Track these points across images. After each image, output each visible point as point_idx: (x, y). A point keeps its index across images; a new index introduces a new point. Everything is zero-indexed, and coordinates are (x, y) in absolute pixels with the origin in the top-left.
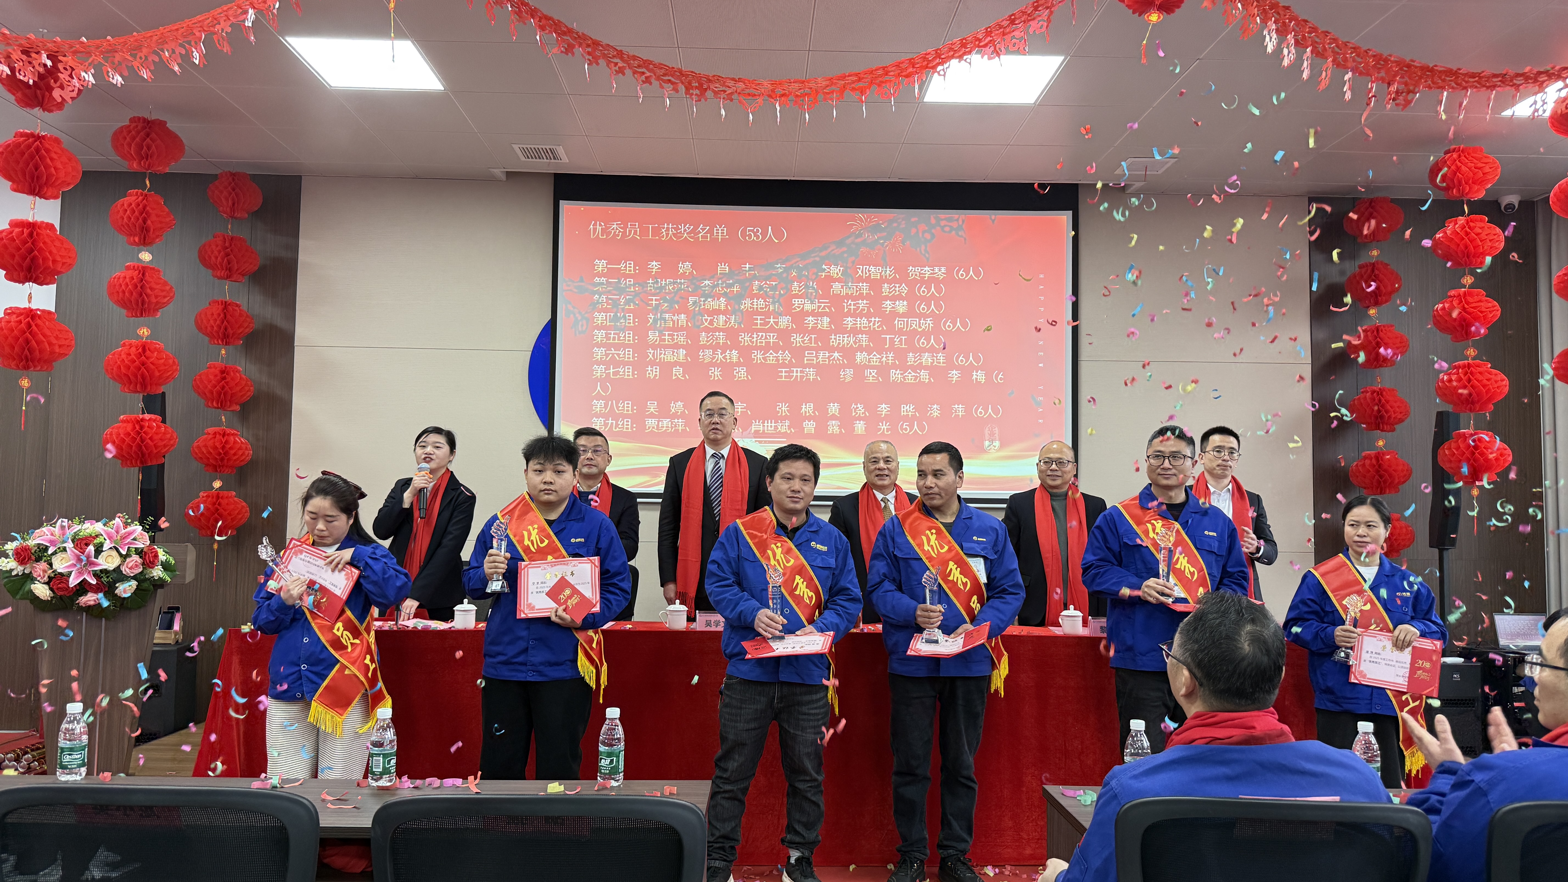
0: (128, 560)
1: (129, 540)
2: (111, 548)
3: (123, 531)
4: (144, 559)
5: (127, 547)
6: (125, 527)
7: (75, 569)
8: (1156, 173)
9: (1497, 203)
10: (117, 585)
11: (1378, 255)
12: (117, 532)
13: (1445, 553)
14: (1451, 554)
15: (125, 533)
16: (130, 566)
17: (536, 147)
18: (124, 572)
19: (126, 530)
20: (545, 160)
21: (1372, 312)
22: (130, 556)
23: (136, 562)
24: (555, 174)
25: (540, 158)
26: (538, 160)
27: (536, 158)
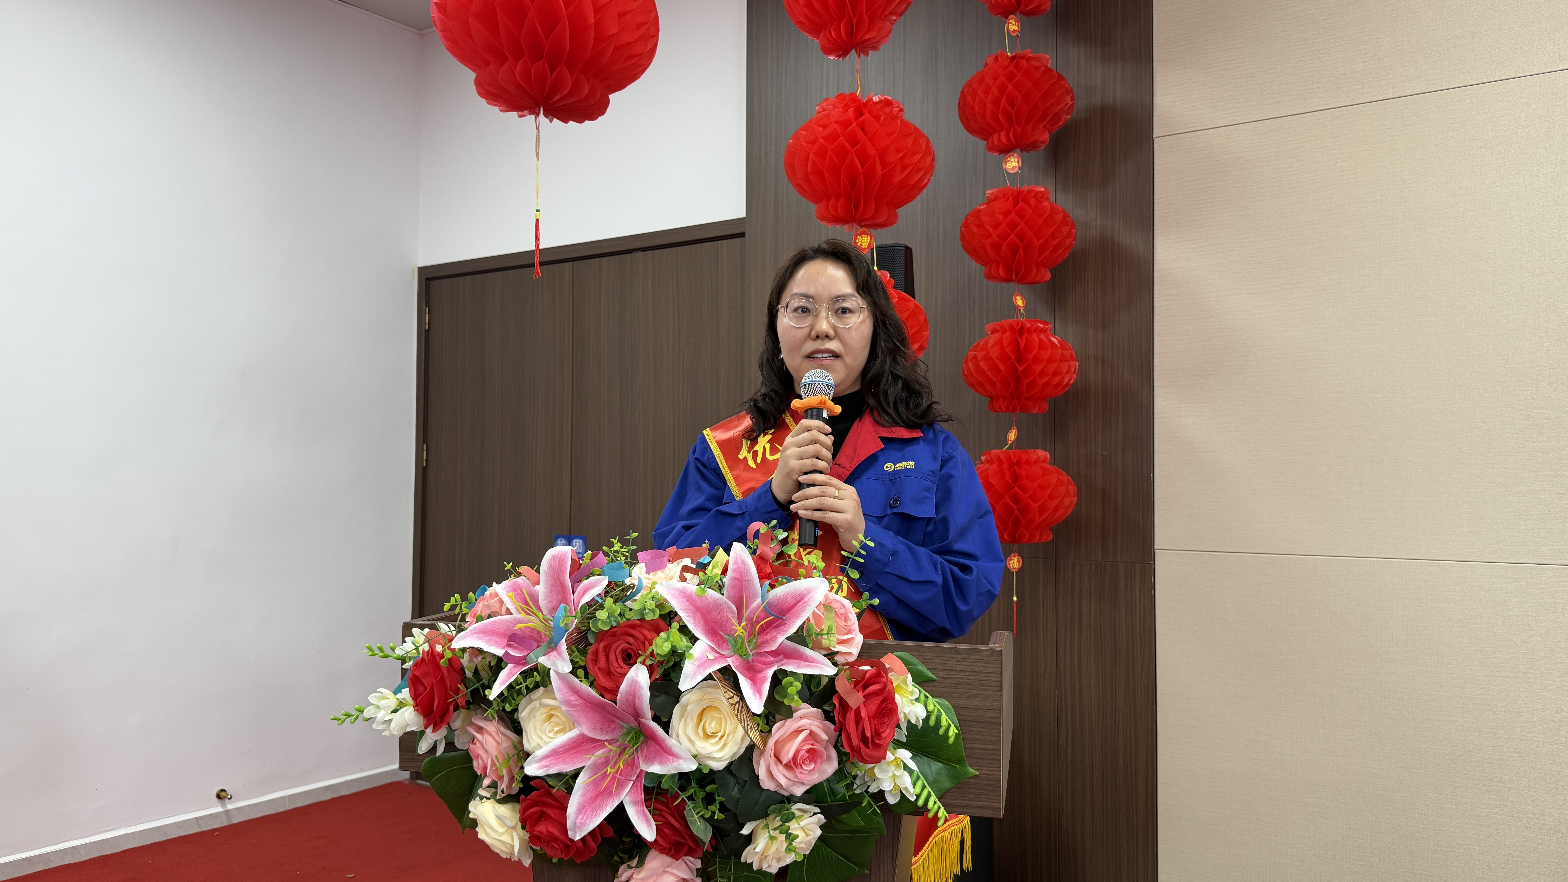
0: (780, 730)
1: (780, 639)
2: (710, 677)
3: (761, 599)
4: (841, 729)
5: (770, 673)
6: (767, 581)
7: (589, 760)
10: (745, 831)
12: (739, 605)
15: (767, 609)
16: (788, 754)
18: (766, 784)
19: (772, 593)
22: (789, 713)
23: (812, 734)
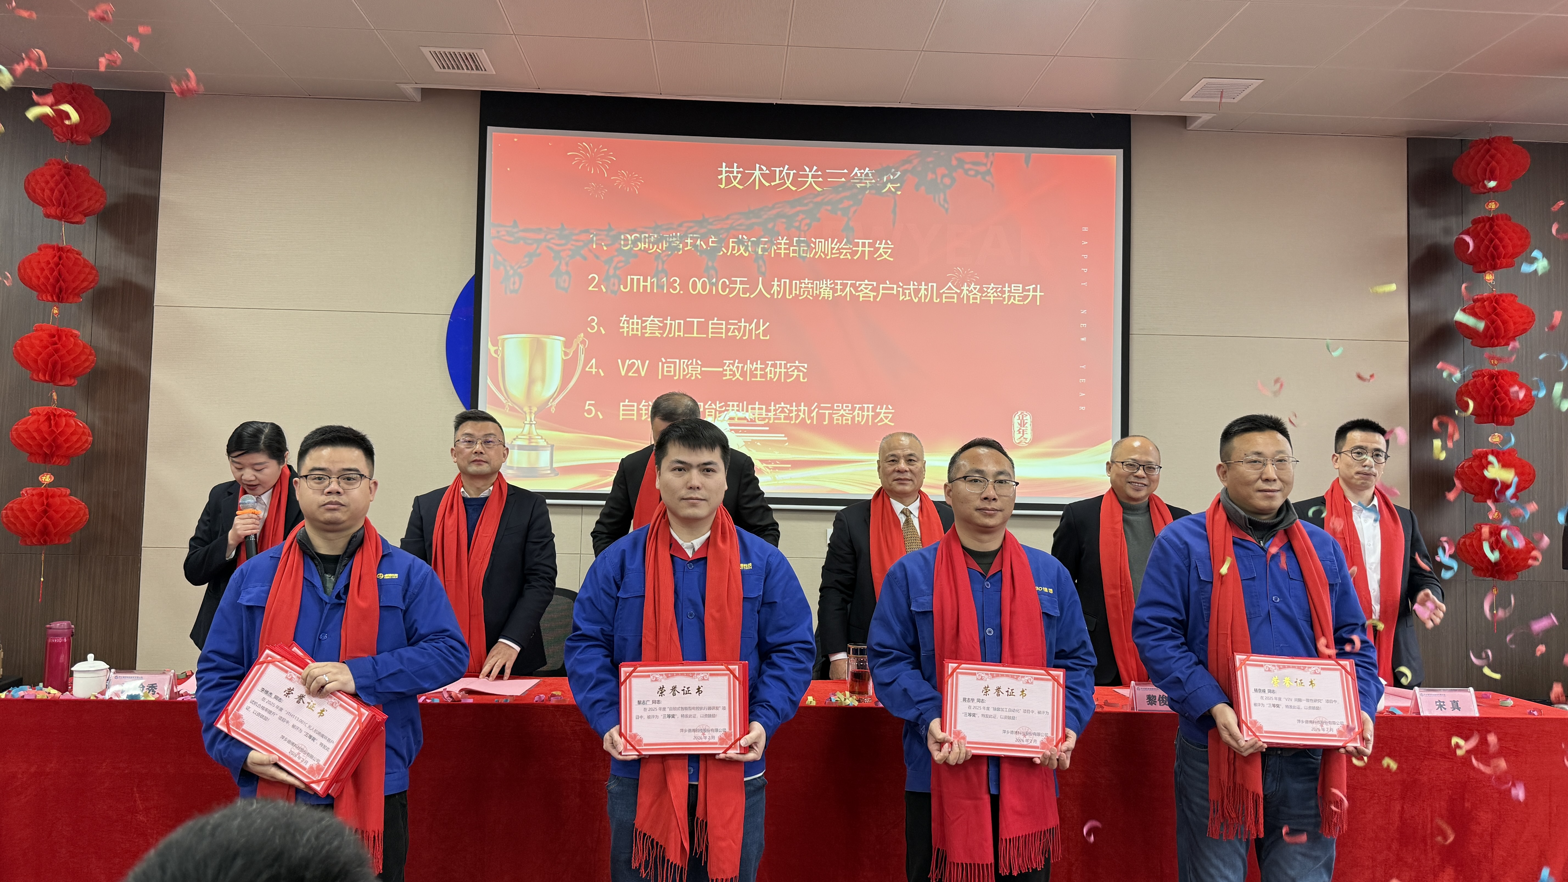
8: (1233, 100)
11: (1496, 209)
17: (451, 51)
20: (465, 71)
21: (1489, 277)
24: (482, 91)
25: (458, 68)
26: (456, 71)
27: (454, 68)
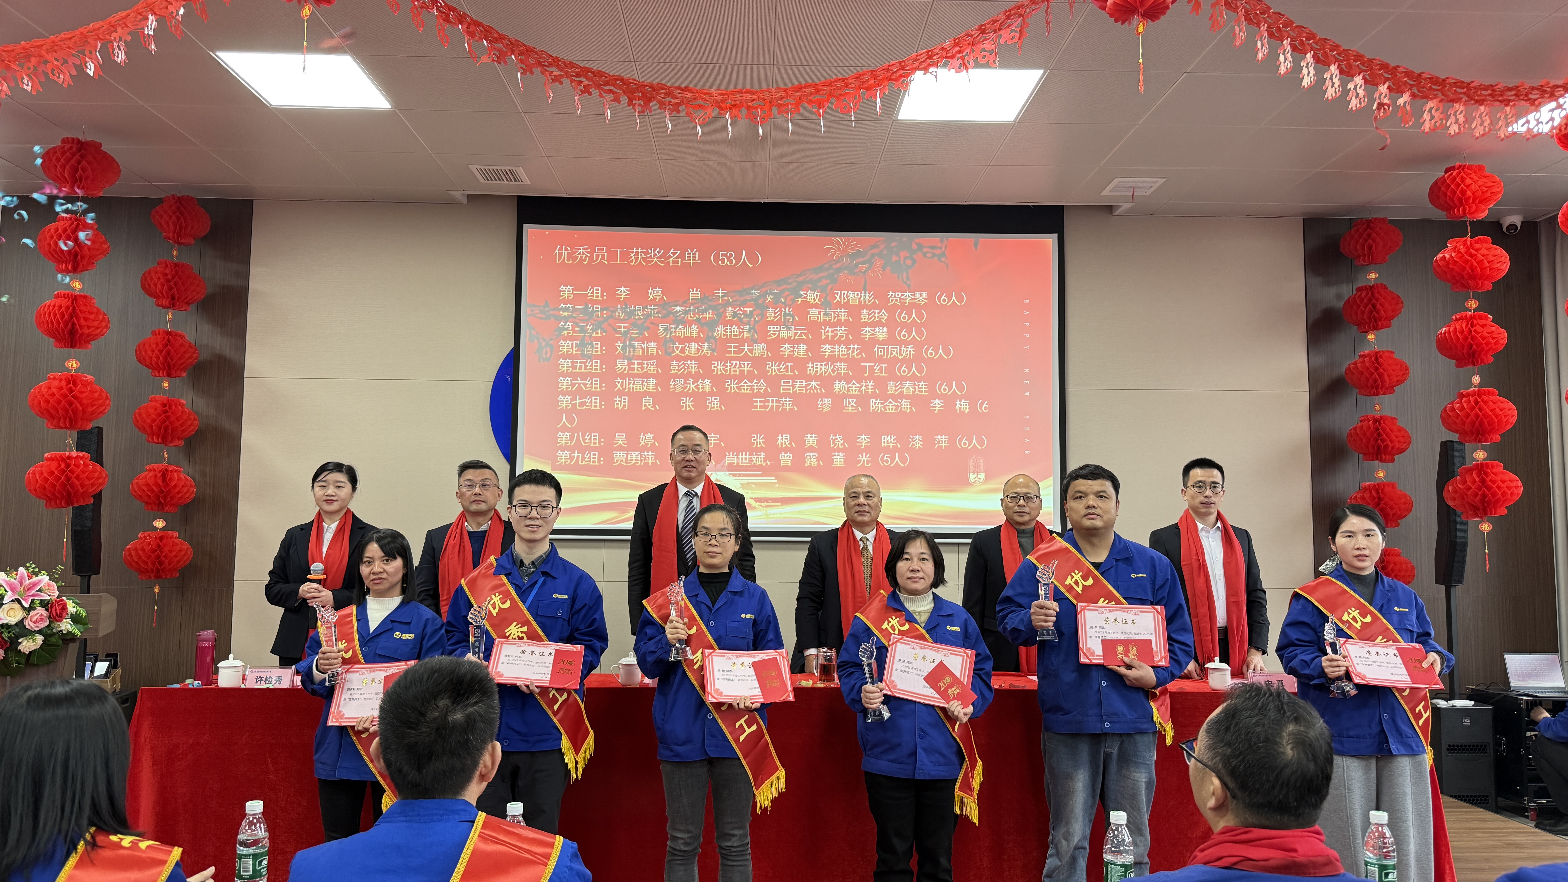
0: (32, 613)
1: (33, 592)
2: (13, 601)
3: (28, 582)
4: (51, 612)
5: (31, 599)
6: (30, 577)
8: (1144, 194)
9: (1498, 224)
10: (20, 641)
11: (1376, 279)
12: (21, 584)
13: (1452, 590)
14: (1458, 591)
15: (30, 584)
16: (34, 619)
17: (495, 168)
18: (27, 627)
19: (31, 580)
20: (506, 182)
21: (1371, 336)
22: (35, 609)
23: (42, 615)
24: (519, 197)
25: (500, 180)
26: (498, 182)
27: (496, 180)
